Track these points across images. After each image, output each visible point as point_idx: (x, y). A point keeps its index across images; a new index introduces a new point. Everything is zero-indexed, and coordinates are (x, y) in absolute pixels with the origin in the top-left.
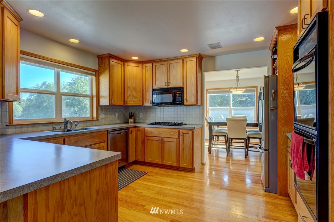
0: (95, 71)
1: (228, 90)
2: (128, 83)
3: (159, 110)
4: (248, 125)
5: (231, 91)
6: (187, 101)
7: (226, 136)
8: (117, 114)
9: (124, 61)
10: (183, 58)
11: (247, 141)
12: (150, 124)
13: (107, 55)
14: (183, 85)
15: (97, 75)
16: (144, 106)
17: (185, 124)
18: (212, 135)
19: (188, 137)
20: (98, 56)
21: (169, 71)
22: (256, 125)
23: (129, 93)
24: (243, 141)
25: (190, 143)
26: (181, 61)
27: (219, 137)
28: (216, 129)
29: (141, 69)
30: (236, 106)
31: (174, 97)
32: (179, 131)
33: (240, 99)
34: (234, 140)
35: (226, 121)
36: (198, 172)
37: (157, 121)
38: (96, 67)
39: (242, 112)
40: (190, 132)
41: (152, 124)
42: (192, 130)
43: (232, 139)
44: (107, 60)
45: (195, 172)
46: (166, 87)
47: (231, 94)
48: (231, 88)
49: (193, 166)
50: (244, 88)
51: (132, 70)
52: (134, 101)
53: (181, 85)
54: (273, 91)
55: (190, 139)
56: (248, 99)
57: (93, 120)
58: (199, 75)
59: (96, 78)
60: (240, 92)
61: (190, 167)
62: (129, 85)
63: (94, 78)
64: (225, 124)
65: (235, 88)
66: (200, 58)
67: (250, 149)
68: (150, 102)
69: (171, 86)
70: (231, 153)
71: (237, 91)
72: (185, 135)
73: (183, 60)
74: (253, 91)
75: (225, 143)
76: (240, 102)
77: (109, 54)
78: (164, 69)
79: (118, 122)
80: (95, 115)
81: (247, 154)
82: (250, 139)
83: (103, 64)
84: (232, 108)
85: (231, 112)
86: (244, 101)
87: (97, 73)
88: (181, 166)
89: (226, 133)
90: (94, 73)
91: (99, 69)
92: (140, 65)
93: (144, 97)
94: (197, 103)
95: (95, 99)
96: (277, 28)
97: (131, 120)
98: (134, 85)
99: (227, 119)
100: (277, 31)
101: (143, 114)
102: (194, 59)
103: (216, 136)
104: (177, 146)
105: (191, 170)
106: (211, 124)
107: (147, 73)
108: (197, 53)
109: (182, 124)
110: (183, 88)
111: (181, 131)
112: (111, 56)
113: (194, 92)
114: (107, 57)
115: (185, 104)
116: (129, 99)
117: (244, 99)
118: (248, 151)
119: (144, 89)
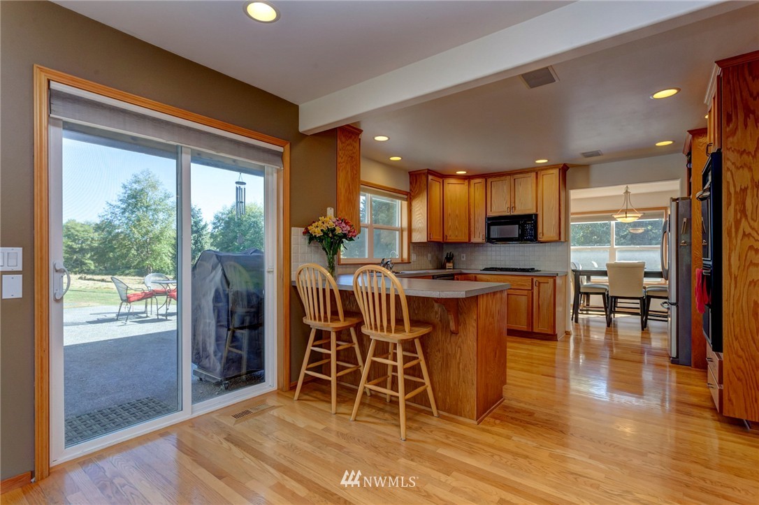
0: (406, 193)
1: (608, 214)
2: (448, 210)
3: (494, 249)
4: (648, 274)
5: (615, 216)
6: (543, 235)
7: (606, 293)
8: (429, 255)
9: (442, 176)
10: (537, 171)
11: (645, 302)
12: (484, 270)
13: (424, 171)
14: (537, 211)
15: (409, 199)
16: (472, 243)
17: (538, 271)
18: (580, 293)
19: (547, 288)
20: (410, 173)
21: (513, 190)
22: (659, 275)
23: (450, 223)
24: (638, 301)
25: (551, 296)
26: (533, 174)
27: (591, 296)
28: (585, 284)
29: (467, 187)
30: (622, 244)
31: (522, 228)
32: (532, 280)
33: (631, 231)
34: (619, 300)
35: (605, 269)
36: (561, 341)
37: (491, 267)
38: (406, 188)
39: (637, 255)
40: (551, 281)
41: (486, 269)
42: (554, 277)
43: (617, 298)
44: (424, 178)
45: (557, 340)
46: (509, 214)
47: (613, 223)
48: (616, 211)
49: (555, 331)
50: (639, 210)
51: (455, 189)
52: (457, 236)
53: (533, 211)
54: (685, 220)
55: (550, 291)
56: (651, 230)
57: (402, 263)
58: (563, 194)
59: (408, 204)
60: (631, 218)
61: (550, 332)
62: (449, 211)
63: (405, 203)
64: (604, 273)
65: (623, 211)
66: (564, 170)
67: (649, 317)
68: (481, 237)
69: (516, 213)
70: (614, 324)
71: (626, 217)
72: (542, 285)
73: (537, 173)
74: (660, 216)
75: (604, 309)
76: (632, 236)
77: (428, 170)
78: (505, 188)
79: (430, 266)
80: (405, 256)
81: (644, 325)
82: (652, 299)
83: (418, 183)
84: (615, 247)
85: (612, 254)
86: (641, 233)
87: (410, 197)
88: (536, 330)
89: (606, 289)
90: (406, 197)
91: (411, 190)
92: (467, 181)
93: (472, 229)
94: (560, 239)
95: (405, 234)
96: (690, 132)
97: (449, 265)
98: (457, 212)
99: (608, 265)
100: (691, 136)
101: (466, 256)
102: (556, 172)
103: (585, 293)
104: (528, 301)
105: (552, 337)
106: (577, 274)
107: (477, 194)
108: (561, 162)
109: (532, 270)
110: (536, 215)
111: (535, 279)
112: (430, 172)
113: (555, 221)
114: (424, 174)
115: (539, 239)
116: (450, 233)
117: (641, 230)
118: (647, 319)
119: (472, 217)
